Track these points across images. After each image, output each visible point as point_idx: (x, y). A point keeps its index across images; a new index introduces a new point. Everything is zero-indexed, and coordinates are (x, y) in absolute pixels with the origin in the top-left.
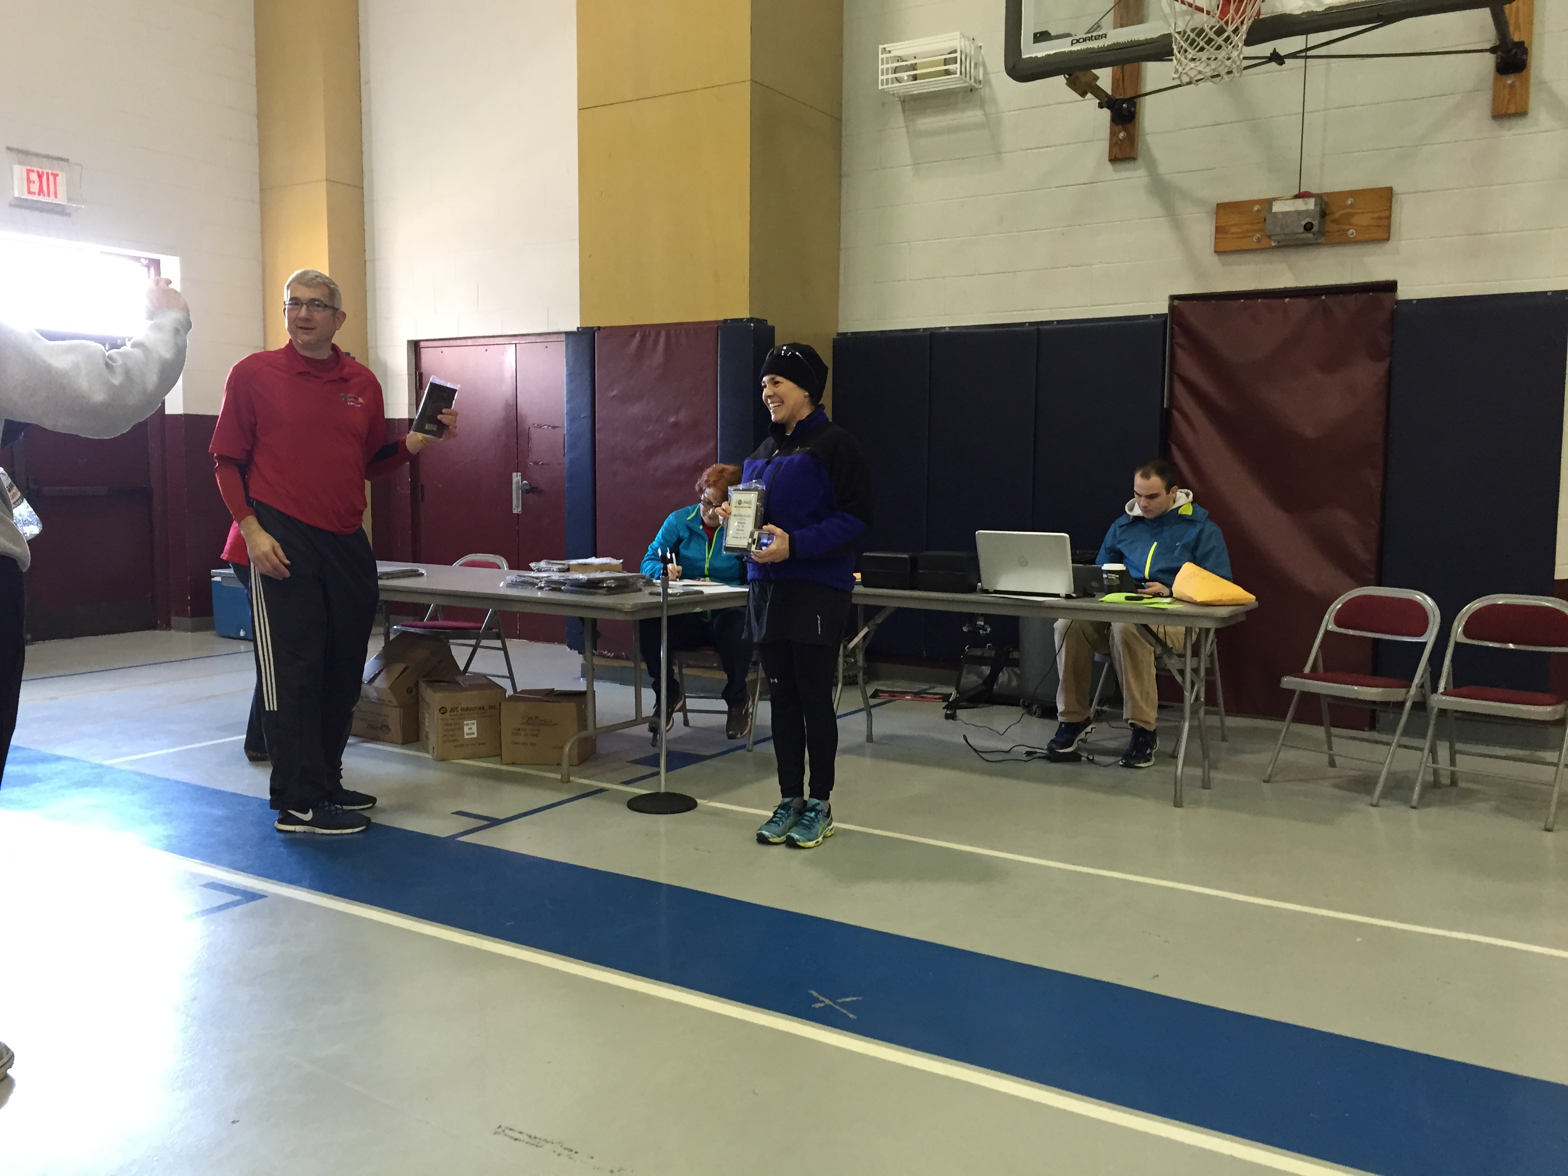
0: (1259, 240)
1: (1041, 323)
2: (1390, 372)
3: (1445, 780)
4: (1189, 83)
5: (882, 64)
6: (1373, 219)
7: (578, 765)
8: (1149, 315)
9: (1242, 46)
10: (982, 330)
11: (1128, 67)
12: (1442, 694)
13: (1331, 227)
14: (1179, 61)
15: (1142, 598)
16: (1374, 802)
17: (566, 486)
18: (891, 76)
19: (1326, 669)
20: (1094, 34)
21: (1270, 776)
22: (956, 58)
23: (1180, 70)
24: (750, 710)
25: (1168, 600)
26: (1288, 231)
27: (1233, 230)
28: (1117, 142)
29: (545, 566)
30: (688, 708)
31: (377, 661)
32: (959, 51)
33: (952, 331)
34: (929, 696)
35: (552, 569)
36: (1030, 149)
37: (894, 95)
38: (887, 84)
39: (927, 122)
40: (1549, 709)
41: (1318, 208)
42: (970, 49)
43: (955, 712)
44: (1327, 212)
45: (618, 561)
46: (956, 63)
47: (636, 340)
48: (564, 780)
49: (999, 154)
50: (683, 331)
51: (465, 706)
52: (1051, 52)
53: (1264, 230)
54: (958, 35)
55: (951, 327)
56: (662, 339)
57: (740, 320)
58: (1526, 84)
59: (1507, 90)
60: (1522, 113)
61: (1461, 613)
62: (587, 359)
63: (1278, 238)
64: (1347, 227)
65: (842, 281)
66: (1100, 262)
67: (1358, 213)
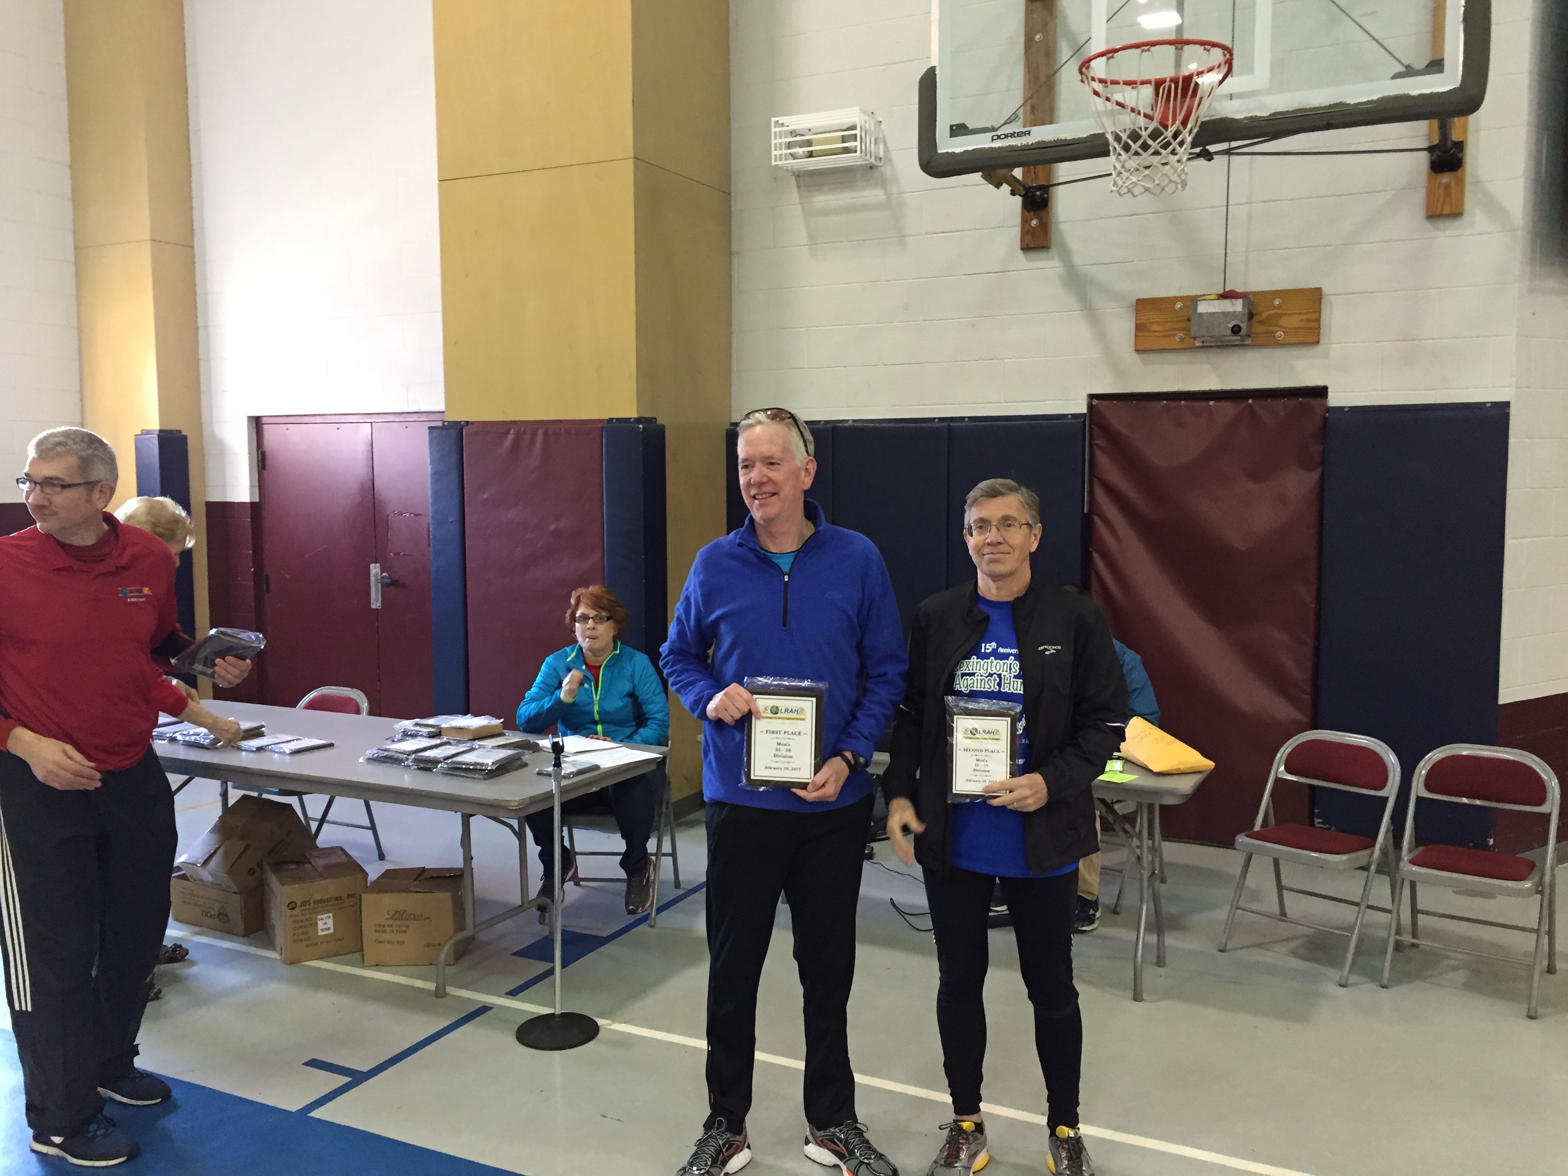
0: (1182, 340)
1: (952, 419)
2: (1321, 482)
5: (775, 138)
6: (1302, 320)
7: (454, 965)
8: (1067, 415)
10: (888, 425)
12: (1408, 860)
13: (1260, 329)
16: (1343, 981)
18: (784, 152)
19: (1276, 827)
21: (1225, 944)
22: (856, 135)
23: (1120, 183)
24: (652, 877)
26: (1213, 332)
27: (1155, 327)
28: (1029, 230)
29: (412, 728)
31: (213, 835)
32: (859, 128)
33: (856, 425)
35: (420, 733)
36: (936, 233)
37: (788, 170)
38: (781, 160)
39: (824, 200)
41: (1246, 309)
42: (871, 126)
44: (1254, 312)
46: (856, 140)
47: (510, 437)
48: (439, 993)
49: (902, 238)
50: (563, 431)
51: (319, 897)
52: (970, 148)
53: (1189, 330)
54: (857, 109)
55: (854, 421)
56: (540, 437)
57: (627, 420)
58: (1461, 183)
59: (1442, 189)
60: (1457, 214)
61: (1422, 763)
62: (454, 458)
63: (1202, 339)
64: (1275, 329)
65: (734, 366)
66: (1014, 357)
67: (1287, 315)
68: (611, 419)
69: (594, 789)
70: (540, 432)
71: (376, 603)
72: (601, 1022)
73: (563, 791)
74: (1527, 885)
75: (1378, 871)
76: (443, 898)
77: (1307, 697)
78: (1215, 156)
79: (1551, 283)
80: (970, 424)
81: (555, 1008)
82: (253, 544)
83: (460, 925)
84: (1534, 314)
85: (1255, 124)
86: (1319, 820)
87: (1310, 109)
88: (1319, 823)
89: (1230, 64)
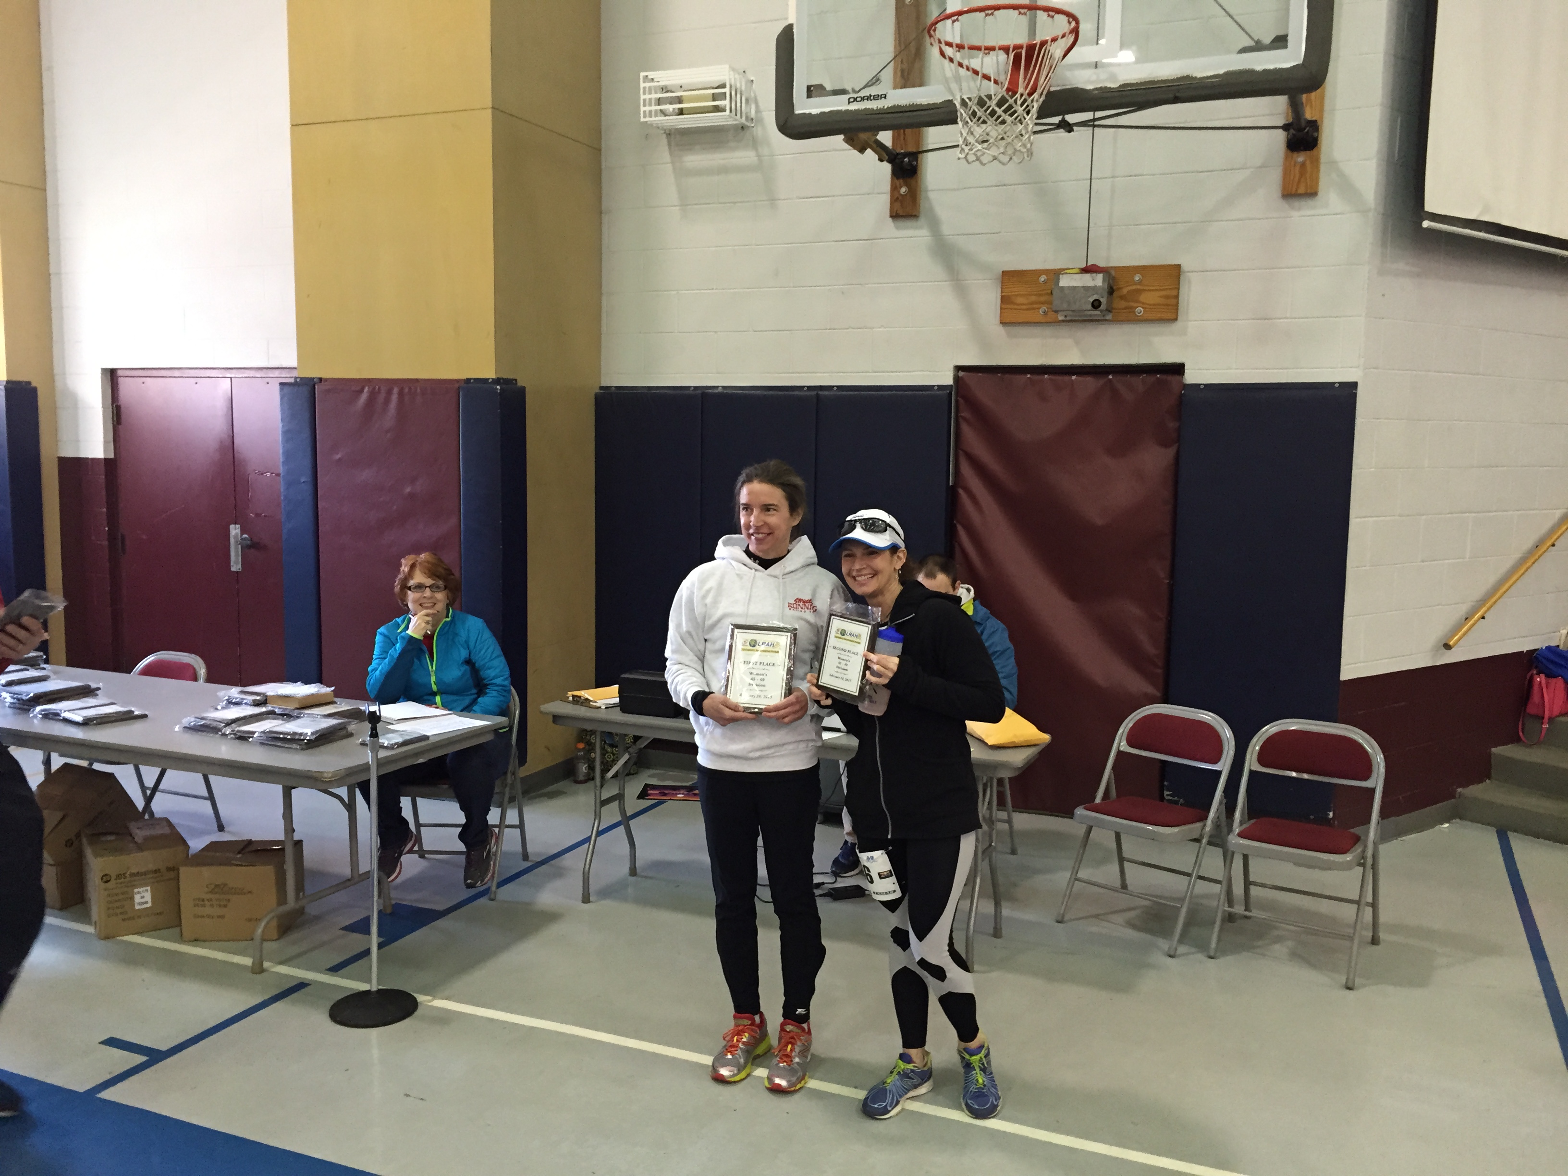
0: (1045, 313)
1: (821, 388)
2: (1177, 458)
5: (644, 93)
6: (1161, 297)
7: (276, 940)
8: (933, 386)
10: (757, 392)
12: (1237, 832)
13: (1120, 304)
18: (654, 108)
19: (1117, 800)
21: (1063, 915)
22: (726, 92)
24: (494, 850)
26: (1075, 307)
27: (1020, 300)
28: (897, 198)
29: (237, 696)
32: (728, 86)
33: (725, 391)
35: (245, 701)
36: (807, 198)
37: (658, 128)
38: (650, 116)
39: (695, 160)
41: (1106, 284)
42: (741, 84)
44: (1115, 288)
45: (329, 689)
46: (725, 99)
47: (364, 396)
48: (258, 969)
49: (773, 201)
50: (419, 390)
51: (134, 871)
52: (827, 110)
53: (1050, 303)
54: (726, 67)
55: (724, 387)
56: (395, 397)
57: (485, 381)
58: (1316, 162)
59: (1298, 168)
60: (1312, 194)
61: (1255, 739)
62: (307, 415)
63: (1065, 313)
64: (1135, 304)
65: (604, 328)
66: (882, 326)
67: (1147, 290)
68: (468, 381)
69: (421, 761)
70: (396, 391)
71: (236, 566)
72: (420, 998)
73: (380, 763)
74: (1348, 857)
75: (1210, 843)
76: (265, 872)
77: (1159, 671)
78: (1075, 128)
79: (1401, 266)
80: (840, 393)
81: (371, 985)
82: (107, 502)
83: (282, 899)
84: (1383, 295)
85: (1105, 95)
86: (1168, 793)
87: (1158, 82)
88: (1167, 795)
89: (1076, 32)
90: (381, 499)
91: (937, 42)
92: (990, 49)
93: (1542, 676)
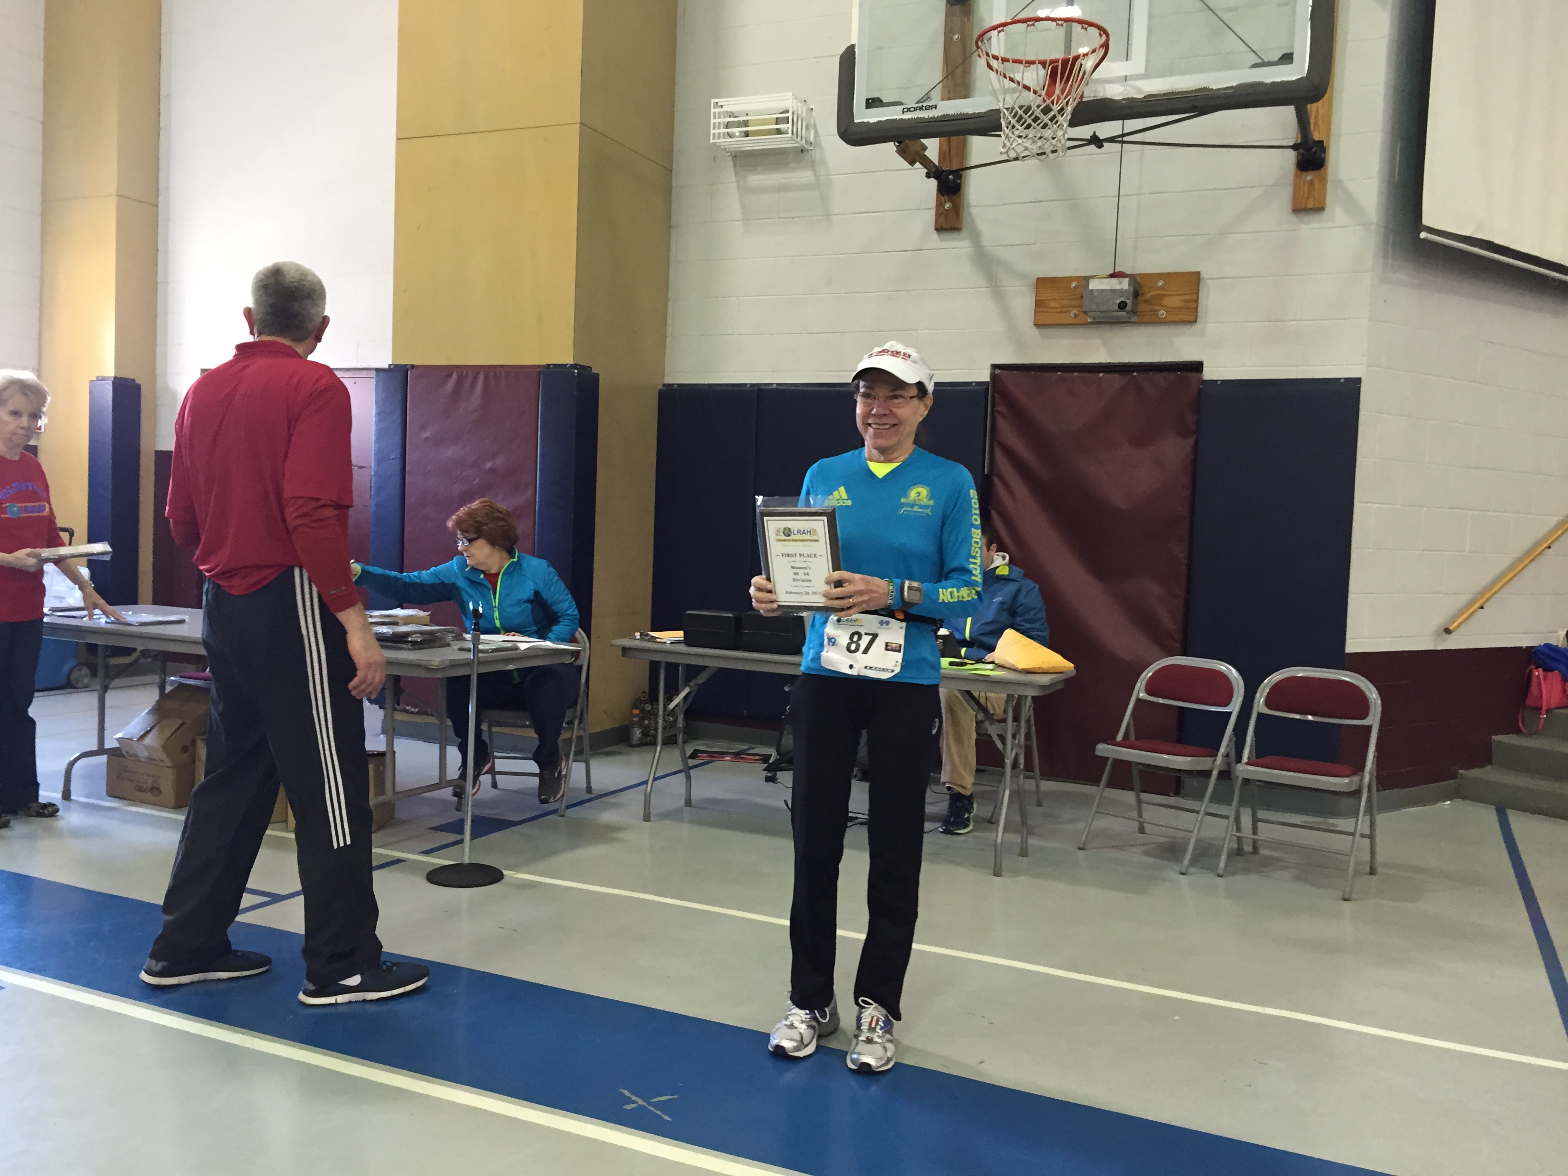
0: (1076, 316)
2: (1196, 449)
3: (1248, 848)
4: (1016, 159)
5: (714, 118)
6: (1181, 301)
8: (972, 383)
9: (1066, 128)
10: (810, 389)
11: (954, 138)
12: (1247, 764)
13: (1143, 307)
14: (1007, 136)
15: (964, 664)
16: (1184, 870)
17: (372, 530)
18: (723, 131)
19: (1137, 738)
20: (925, 104)
21: (1084, 844)
22: (788, 117)
23: (1008, 144)
24: (564, 773)
25: (991, 666)
26: (1102, 308)
27: (1052, 304)
28: (942, 212)
30: (497, 769)
31: (151, 716)
32: (791, 113)
33: (780, 388)
34: (749, 757)
36: (859, 213)
37: (725, 149)
38: (719, 138)
39: (757, 179)
40: (1346, 780)
41: (1132, 288)
42: (802, 110)
43: (776, 775)
44: (1140, 292)
45: (425, 613)
46: (788, 123)
47: (453, 380)
49: (828, 215)
50: (503, 374)
52: (883, 119)
53: (1081, 306)
54: (790, 94)
55: (778, 384)
56: (481, 380)
57: (564, 366)
58: (1323, 181)
59: (1306, 186)
60: (1320, 209)
61: (1262, 685)
62: (399, 397)
63: (1093, 316)
64: (1156, 308)
65: (669, 330)
66: (926, 328)
67: (1168, 295)
68: (548, 365)
70: (481, 376)
72: (505, 872)
78: (1104, 144)
79: (1401, 276)
81: (464, 859)
84: (1385, 301)
85: (1132, 103)
87: (1179, 93)
89: (1106, 46)
90: (464, 474)
91: (985, 54)
92: (1030, 63)
93: (1541, 670)
